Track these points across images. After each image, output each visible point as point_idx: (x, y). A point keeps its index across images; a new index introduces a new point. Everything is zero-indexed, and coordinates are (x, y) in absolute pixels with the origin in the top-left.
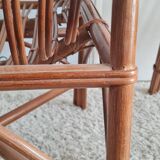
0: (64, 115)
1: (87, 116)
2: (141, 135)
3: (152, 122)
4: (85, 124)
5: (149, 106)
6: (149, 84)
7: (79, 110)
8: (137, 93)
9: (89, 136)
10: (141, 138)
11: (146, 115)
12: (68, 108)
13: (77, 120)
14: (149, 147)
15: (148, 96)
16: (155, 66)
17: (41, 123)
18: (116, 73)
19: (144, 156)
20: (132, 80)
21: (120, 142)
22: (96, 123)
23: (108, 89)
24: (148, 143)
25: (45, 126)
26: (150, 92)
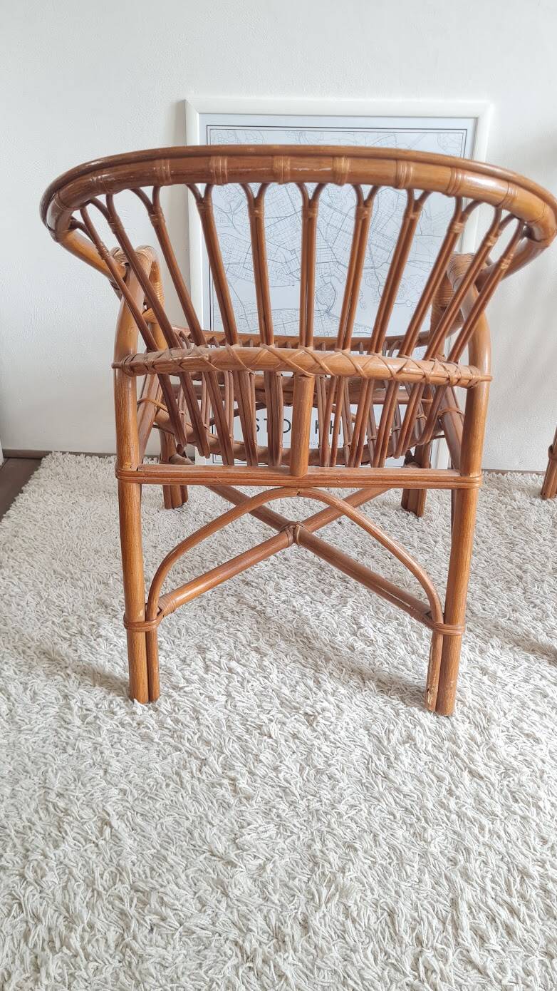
0: (387, 523)
1: (425, 527)
2: (511, 561)
3: (534, 544)
4: (421, 539)
5: (534, 518)
6: (542, 479)
7: (412, 517)
8: (518, 495)
9: (427, 556)
10: (509, 566)
11: (528, 532)
12: (392, 512)
13: (408, 533)
14: (520, 578)
15: (538, 501)
16: (551, 449)
17: (351, 534)
18: (463, 478)
19: (509, 589)
20: (477, 485)
21: (463, 536)
22: (439, 539)
23: (456, 491)
24: (520, 573)
25: (357, 539)
26: (543, 494)
